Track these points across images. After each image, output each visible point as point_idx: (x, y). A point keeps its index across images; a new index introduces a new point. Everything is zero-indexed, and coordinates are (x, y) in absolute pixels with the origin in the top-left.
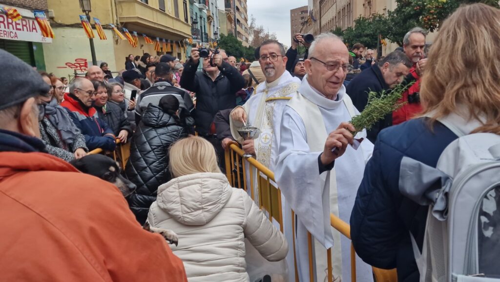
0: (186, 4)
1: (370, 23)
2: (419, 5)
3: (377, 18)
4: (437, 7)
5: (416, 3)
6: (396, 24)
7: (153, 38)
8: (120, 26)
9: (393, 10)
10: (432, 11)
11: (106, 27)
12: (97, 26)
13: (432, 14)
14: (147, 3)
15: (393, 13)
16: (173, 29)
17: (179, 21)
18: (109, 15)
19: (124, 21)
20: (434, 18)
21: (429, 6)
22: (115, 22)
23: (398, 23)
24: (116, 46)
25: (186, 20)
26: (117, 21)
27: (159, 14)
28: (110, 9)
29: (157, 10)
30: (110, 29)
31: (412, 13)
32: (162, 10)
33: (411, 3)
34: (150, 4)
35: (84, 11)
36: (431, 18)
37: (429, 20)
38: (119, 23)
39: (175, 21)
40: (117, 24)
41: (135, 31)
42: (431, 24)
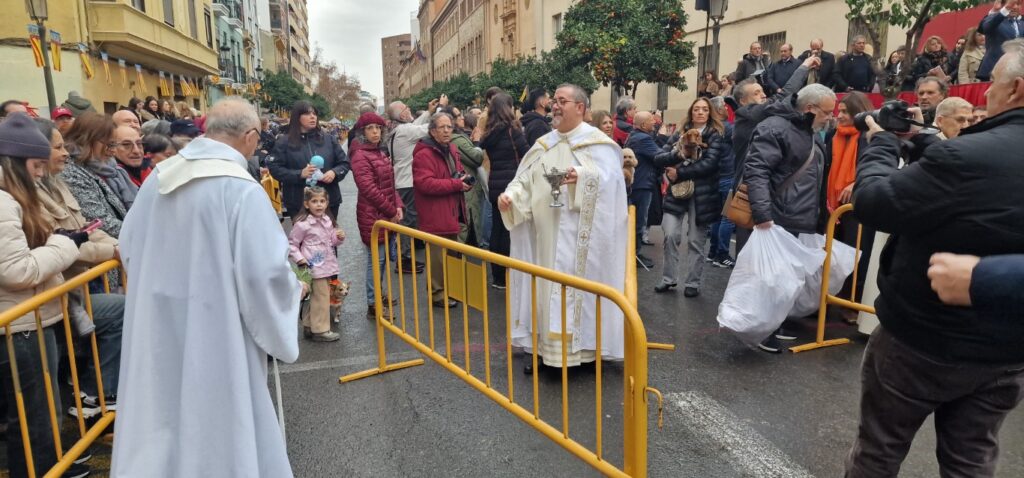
0: (209, 17)
1: (513, 69)
2: (588, 47)
3: (525, 62)
4: (613, 51)
5: (585, 44)
6: (554, 72)
7: (151, 71)
8: (93, 47)
9: (548, 50)
10: (607, 56)
11: (67, 48)
12: (53, 46)
13: (607, 60)
14: (143, 9)
15: (550, 55)
16: (189, 58)
17: (199, 44)
18: (74, 27)
19: (102, 39)
20: (609, 66)
21: (602, 48)
22: (85, 39)
23: (557, 70)
24: (86, 82)
25: (210, 44)
26: (88, 37)
27: (164, 31)
28: (76, 17)
29: (159, 24)
30: (75, 51)
31: (579, 57)
32: (169, 25)
33: (578, 42)
34: (148, 13)
35: (34, 18)
36: (605, 65)
37: (603, 68)
38: (91, 41)
39: (190, 44)
40: (89, 44)
41: (123, 59)
42: (606, 75)
